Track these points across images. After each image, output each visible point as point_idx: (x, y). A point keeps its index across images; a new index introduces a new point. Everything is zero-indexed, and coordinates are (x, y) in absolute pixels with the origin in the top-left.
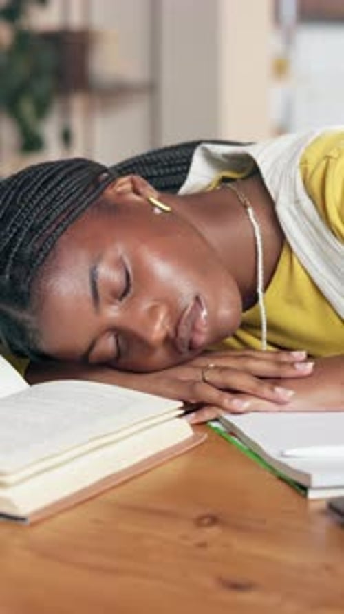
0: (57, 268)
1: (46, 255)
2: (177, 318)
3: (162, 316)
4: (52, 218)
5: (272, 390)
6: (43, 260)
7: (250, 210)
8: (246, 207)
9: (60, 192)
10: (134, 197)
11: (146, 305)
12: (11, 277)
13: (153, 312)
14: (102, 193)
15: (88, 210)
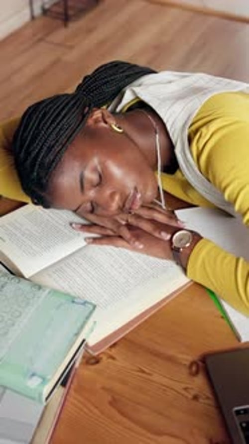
0: (62, 172)
1: (56, 165)
2: (125, 199)
3: (117, 198)
4: (60, 141)
5: (160, 233)
6: (55, 168)
7: (157, 136)
8: (156, 133)
9: (63, 125)
10: (103, 124)
11: (108, 192)
12: (38, 174)
13: (112, 195)
14: (86, 122)
15: (79, 135)
